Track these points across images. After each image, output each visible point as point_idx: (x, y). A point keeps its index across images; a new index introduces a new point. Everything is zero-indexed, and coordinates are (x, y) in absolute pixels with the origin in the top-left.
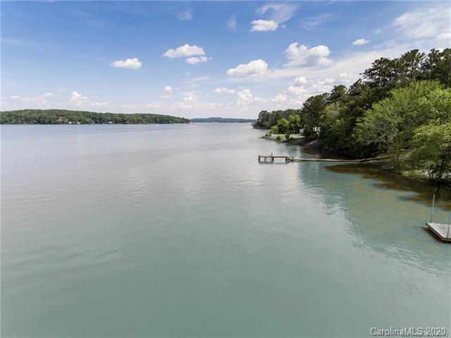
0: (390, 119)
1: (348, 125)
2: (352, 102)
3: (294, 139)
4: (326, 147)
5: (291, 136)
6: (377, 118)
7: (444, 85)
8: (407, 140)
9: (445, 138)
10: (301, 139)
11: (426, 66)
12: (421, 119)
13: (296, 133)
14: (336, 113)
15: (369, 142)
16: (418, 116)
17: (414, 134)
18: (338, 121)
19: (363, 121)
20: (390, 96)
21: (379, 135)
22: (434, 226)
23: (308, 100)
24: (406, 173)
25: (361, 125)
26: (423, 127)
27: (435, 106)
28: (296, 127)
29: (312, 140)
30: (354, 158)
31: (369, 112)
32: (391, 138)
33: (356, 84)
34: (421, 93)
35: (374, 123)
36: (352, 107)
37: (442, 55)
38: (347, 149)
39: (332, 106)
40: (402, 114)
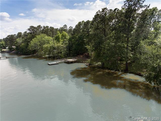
0: (37, 43)
1: (26, 45)
2: (25, 38)
3: (5, 51)
4: (19, 53)
5: (3, 50)
6: (34, 43)
7: (47, 35)
8: (42, 48)
9: (49, 47)
10: (8, 51)
11: (43, 30)
12: (44, 43)
13: (4, 49)
14: (21, 41)
15: (33, 49)
16: (43, 43)
17: (43, 47)
18: (22, 44)
19: (31, 44)
20: (36, 37)
21: (35, 47)
22: (49, 63)
23: (8, 36)
24: (43, 56)
25: (30, 45)
26: (44, 45)
27: (46, 40)
28: (3, 46)
29: (13, 51)
30: (30, 55)
31: (31, 41)
32: (38, 48)
33: (25, 32)
34: (43, 37)
35: (34, 44)
36: (26, 39)
37: (46, 27)
38: (27, 52)
39: (18, 39)
40: (40, 42)
